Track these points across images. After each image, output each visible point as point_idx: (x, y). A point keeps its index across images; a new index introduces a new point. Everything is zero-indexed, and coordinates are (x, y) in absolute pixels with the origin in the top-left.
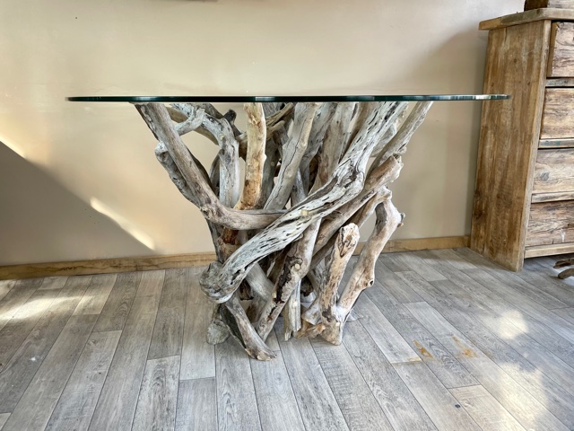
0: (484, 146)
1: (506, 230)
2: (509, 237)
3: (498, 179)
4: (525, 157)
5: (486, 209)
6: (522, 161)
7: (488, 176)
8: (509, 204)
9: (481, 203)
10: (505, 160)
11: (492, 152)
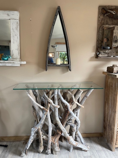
0: (105, 107)
1: (110, 137)
2: (111, 140)
3: (109, 120)
4: (114, 117)
5: (106, 127)
7: (106, 117)
8: (111, 129)
9: (105, 124)
10: (110, 115)
11: (107, 110)
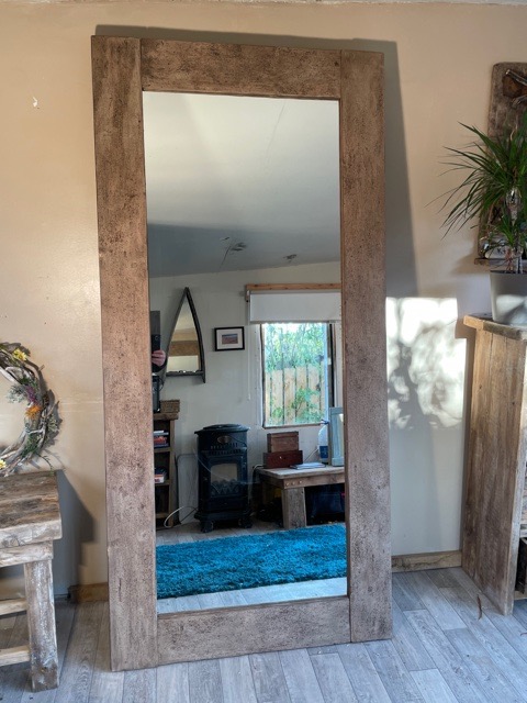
0: (473, 452)
1: (495, 561)
2: (498, 572)
3: (487, 498)
4: (511, 485)
5: (476, 527)
6: (508, 488)
7: (478, 489)
8: (497, 534)
9: (472, 518)
10: (493, 479)
11: (481, 464)
